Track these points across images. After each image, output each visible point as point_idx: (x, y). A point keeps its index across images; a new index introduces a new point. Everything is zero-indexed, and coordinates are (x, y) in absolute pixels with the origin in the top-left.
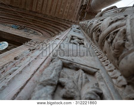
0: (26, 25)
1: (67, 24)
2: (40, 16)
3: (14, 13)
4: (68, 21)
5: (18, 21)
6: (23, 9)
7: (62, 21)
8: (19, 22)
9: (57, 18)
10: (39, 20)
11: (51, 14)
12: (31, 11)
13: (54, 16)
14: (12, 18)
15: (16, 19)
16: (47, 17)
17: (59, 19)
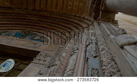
0: (31, 28)
1: (78, 22)
2: (45, 14)
3: (15, 16)
4: (79, 17)
5: (21, 24)
6: (25, 9)
7: (72, 18)
8: (23, 26)
9: (65, 14)
10: (45, 20)
11: (58, 9)
12: (34, 10)
13: (62, 12)
14: (14, 23)
15: (19, 23)
16: (53, 14)
17: (68, 15)
